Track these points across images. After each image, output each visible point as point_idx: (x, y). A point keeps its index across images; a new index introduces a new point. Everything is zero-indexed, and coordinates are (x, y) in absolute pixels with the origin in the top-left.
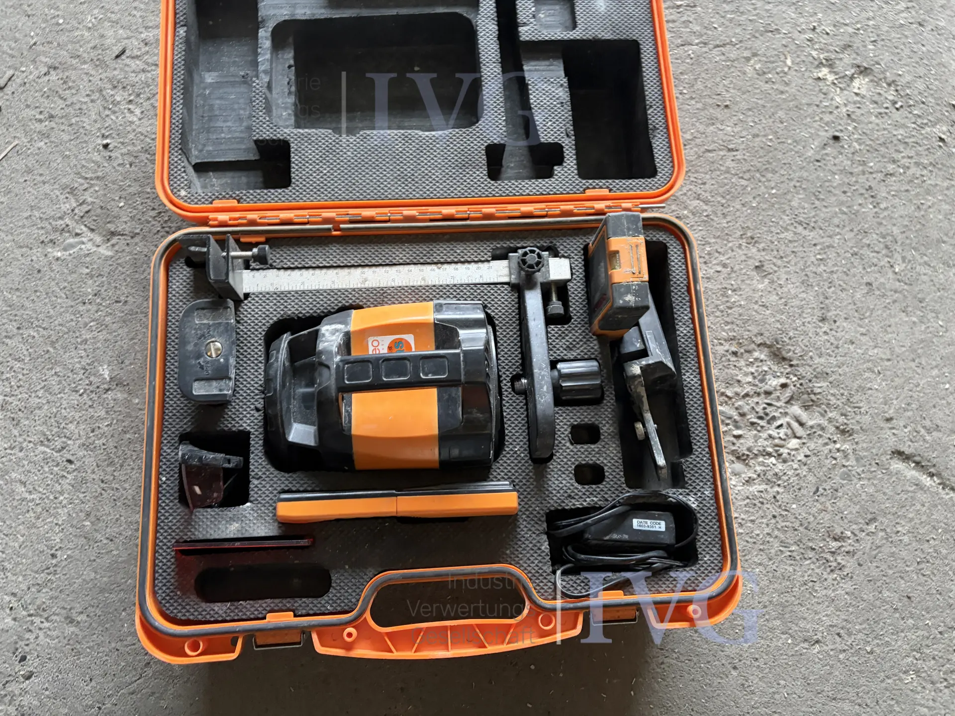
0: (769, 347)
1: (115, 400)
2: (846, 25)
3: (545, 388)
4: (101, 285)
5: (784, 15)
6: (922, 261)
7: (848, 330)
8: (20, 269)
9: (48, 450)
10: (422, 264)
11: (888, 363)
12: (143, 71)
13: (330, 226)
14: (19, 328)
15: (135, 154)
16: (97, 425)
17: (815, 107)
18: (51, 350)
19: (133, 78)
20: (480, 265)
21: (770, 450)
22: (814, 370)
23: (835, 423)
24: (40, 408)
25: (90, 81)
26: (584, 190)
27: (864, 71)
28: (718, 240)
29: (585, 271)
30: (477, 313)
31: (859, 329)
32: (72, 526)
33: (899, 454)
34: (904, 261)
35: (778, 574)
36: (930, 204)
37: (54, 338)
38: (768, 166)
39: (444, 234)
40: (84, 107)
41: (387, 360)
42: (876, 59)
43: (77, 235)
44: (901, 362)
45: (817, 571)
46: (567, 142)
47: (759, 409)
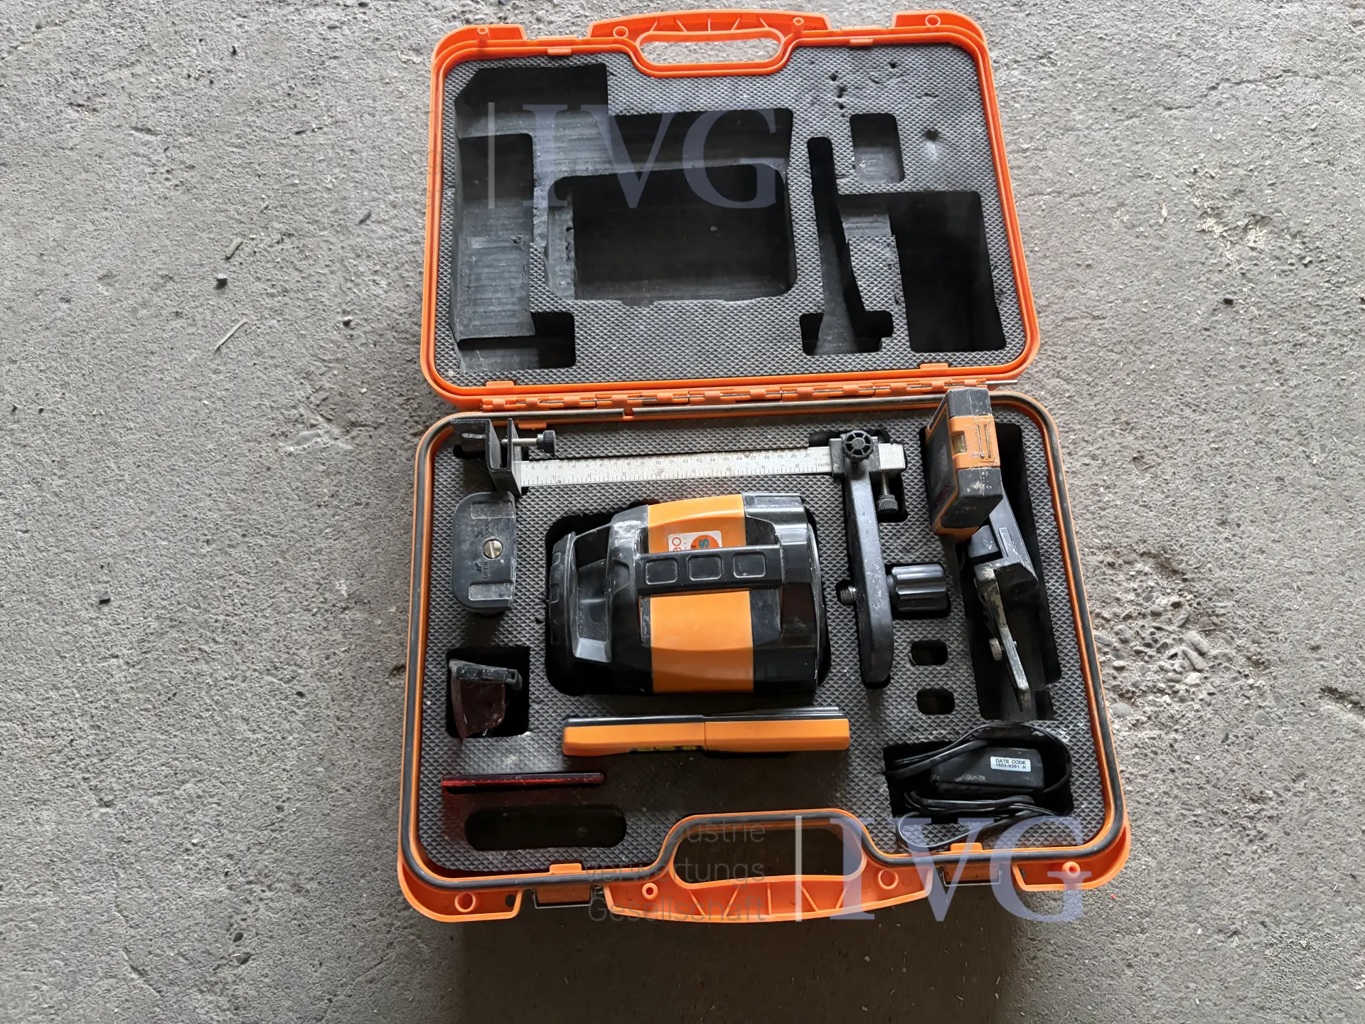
0: (1155, 557)
1: (353, 621)
2: (1237, 166)
3: (880, 593)
4: (339, 485)
5: (1156, 157)
6: (1346, 450)
7: (1256, 535)
8: (247, 466)
9: (276, 681)
10: (726, 452)
11: (1309, 578)
12: (391, 237)
13: (622, 410)
14: (244, 536)
15: (380, 332)
16: (332, 650)
17: (1200, 266)
18: (281, 561)
19: (379, 245)
20: (795, 452)
21: (1162, 685)
22: (1215, 585)
23: (1245, 653)
24: (267, 630)
25: (330, 249)
26: (919, 365)
27: (1261, 221)
28: (1085, 427)
29: (922, 459)
30: (795, 506)
31: (1269, 534)
32: (303, 772)
33: (1330, 692)
34: (1323, 451)
35: (1181, 845)
36: (1353, 380)
37: (284, 547)
38: (1143, 336)
39: (752, 417)
40: (323, 279)
41: (695, 557)
42: (1275, 206)
43: (313, 426)
44: (1327, 576)
45: (1232, 841)
46: (896, 310)
47: (1146, 634)
